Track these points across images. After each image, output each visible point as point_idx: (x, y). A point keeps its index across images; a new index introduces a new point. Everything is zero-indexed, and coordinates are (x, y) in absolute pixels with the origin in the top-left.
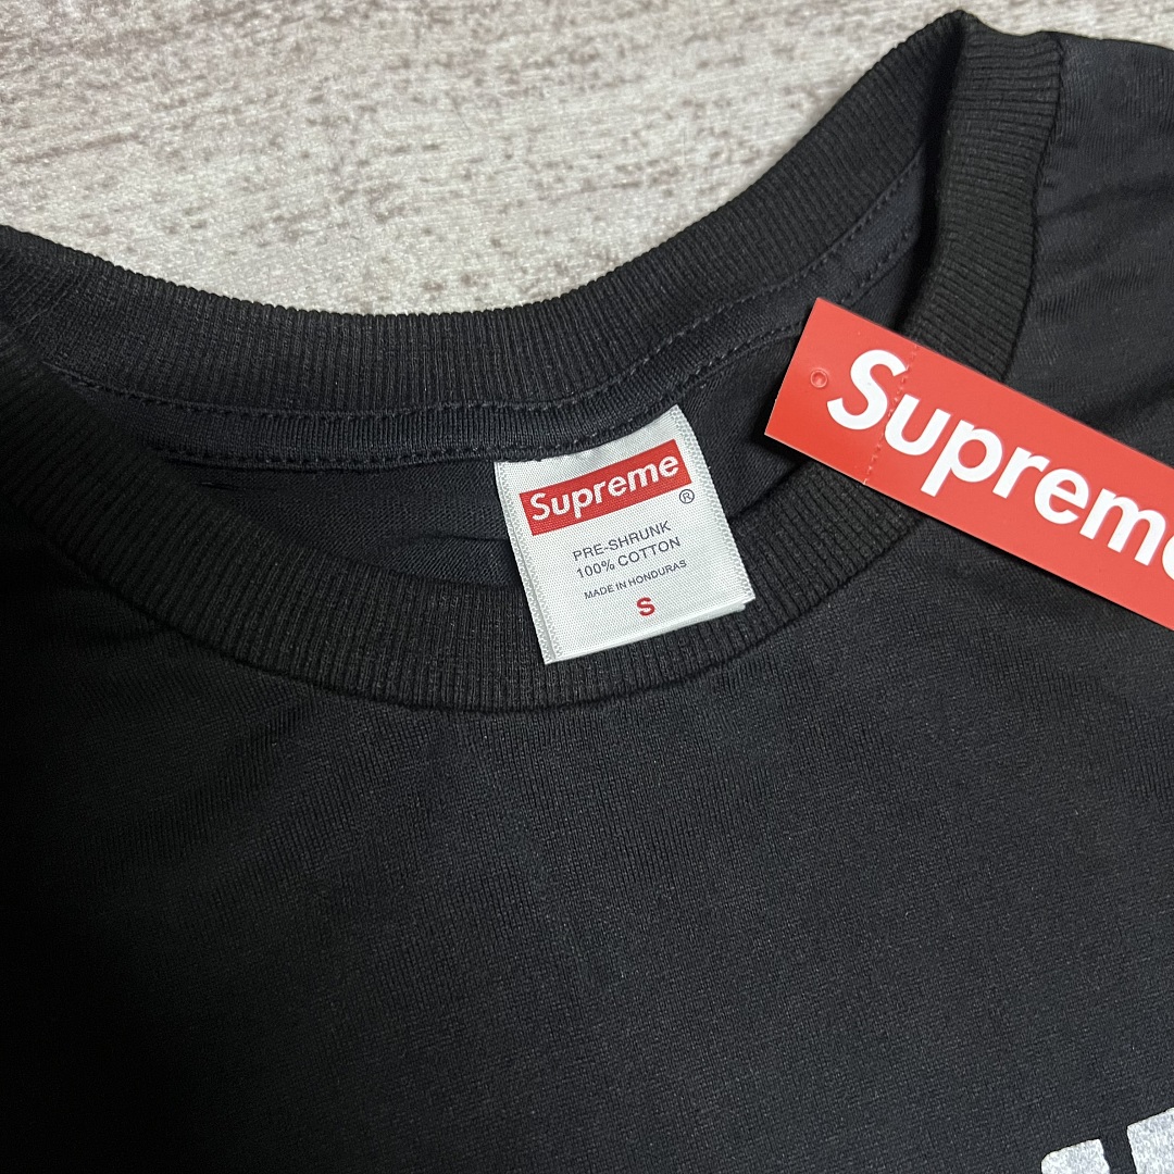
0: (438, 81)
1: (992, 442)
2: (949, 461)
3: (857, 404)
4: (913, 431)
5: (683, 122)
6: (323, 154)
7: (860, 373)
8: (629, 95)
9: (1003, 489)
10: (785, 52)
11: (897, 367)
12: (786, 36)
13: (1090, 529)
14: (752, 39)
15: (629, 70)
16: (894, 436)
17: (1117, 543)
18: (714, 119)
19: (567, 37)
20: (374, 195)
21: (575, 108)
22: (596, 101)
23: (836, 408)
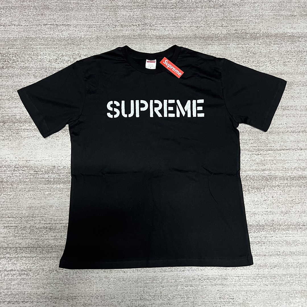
0: (150, 43)
1: (171, 66)
2: (169, 66)
3: (165, 62)
4: (167, 64)
5: (162, 48)
6: (143, 46)
7: (166, 61)
8: (160, 46)
9: (171, 68)
10: (169, 45)
11: (167, 61)
12: (169, 44)
13: (175, 71)
14: (167, 44)
15: (160, 45)
16: (166, 64)
17: (176, 72)
18: (164, 48)
19: (157, 42)
20: (145, 49)
21: (157, 46)
22: (158, 46)
23: (164, 62)
